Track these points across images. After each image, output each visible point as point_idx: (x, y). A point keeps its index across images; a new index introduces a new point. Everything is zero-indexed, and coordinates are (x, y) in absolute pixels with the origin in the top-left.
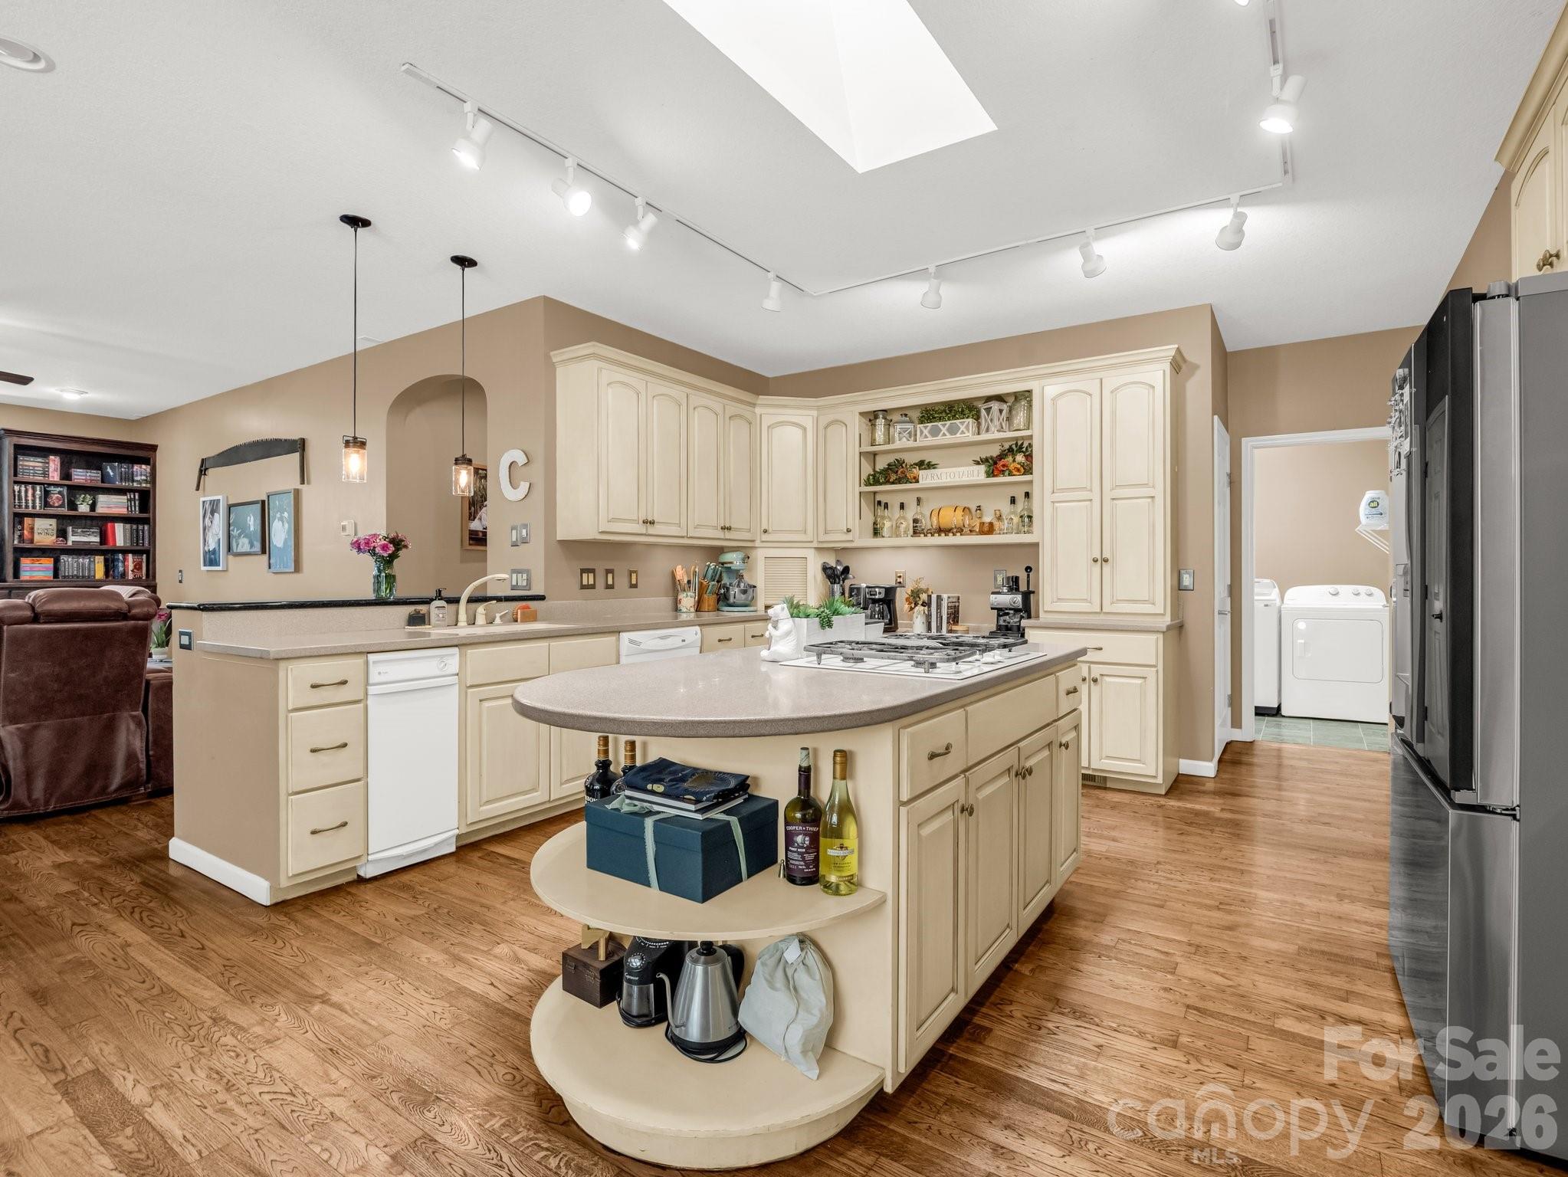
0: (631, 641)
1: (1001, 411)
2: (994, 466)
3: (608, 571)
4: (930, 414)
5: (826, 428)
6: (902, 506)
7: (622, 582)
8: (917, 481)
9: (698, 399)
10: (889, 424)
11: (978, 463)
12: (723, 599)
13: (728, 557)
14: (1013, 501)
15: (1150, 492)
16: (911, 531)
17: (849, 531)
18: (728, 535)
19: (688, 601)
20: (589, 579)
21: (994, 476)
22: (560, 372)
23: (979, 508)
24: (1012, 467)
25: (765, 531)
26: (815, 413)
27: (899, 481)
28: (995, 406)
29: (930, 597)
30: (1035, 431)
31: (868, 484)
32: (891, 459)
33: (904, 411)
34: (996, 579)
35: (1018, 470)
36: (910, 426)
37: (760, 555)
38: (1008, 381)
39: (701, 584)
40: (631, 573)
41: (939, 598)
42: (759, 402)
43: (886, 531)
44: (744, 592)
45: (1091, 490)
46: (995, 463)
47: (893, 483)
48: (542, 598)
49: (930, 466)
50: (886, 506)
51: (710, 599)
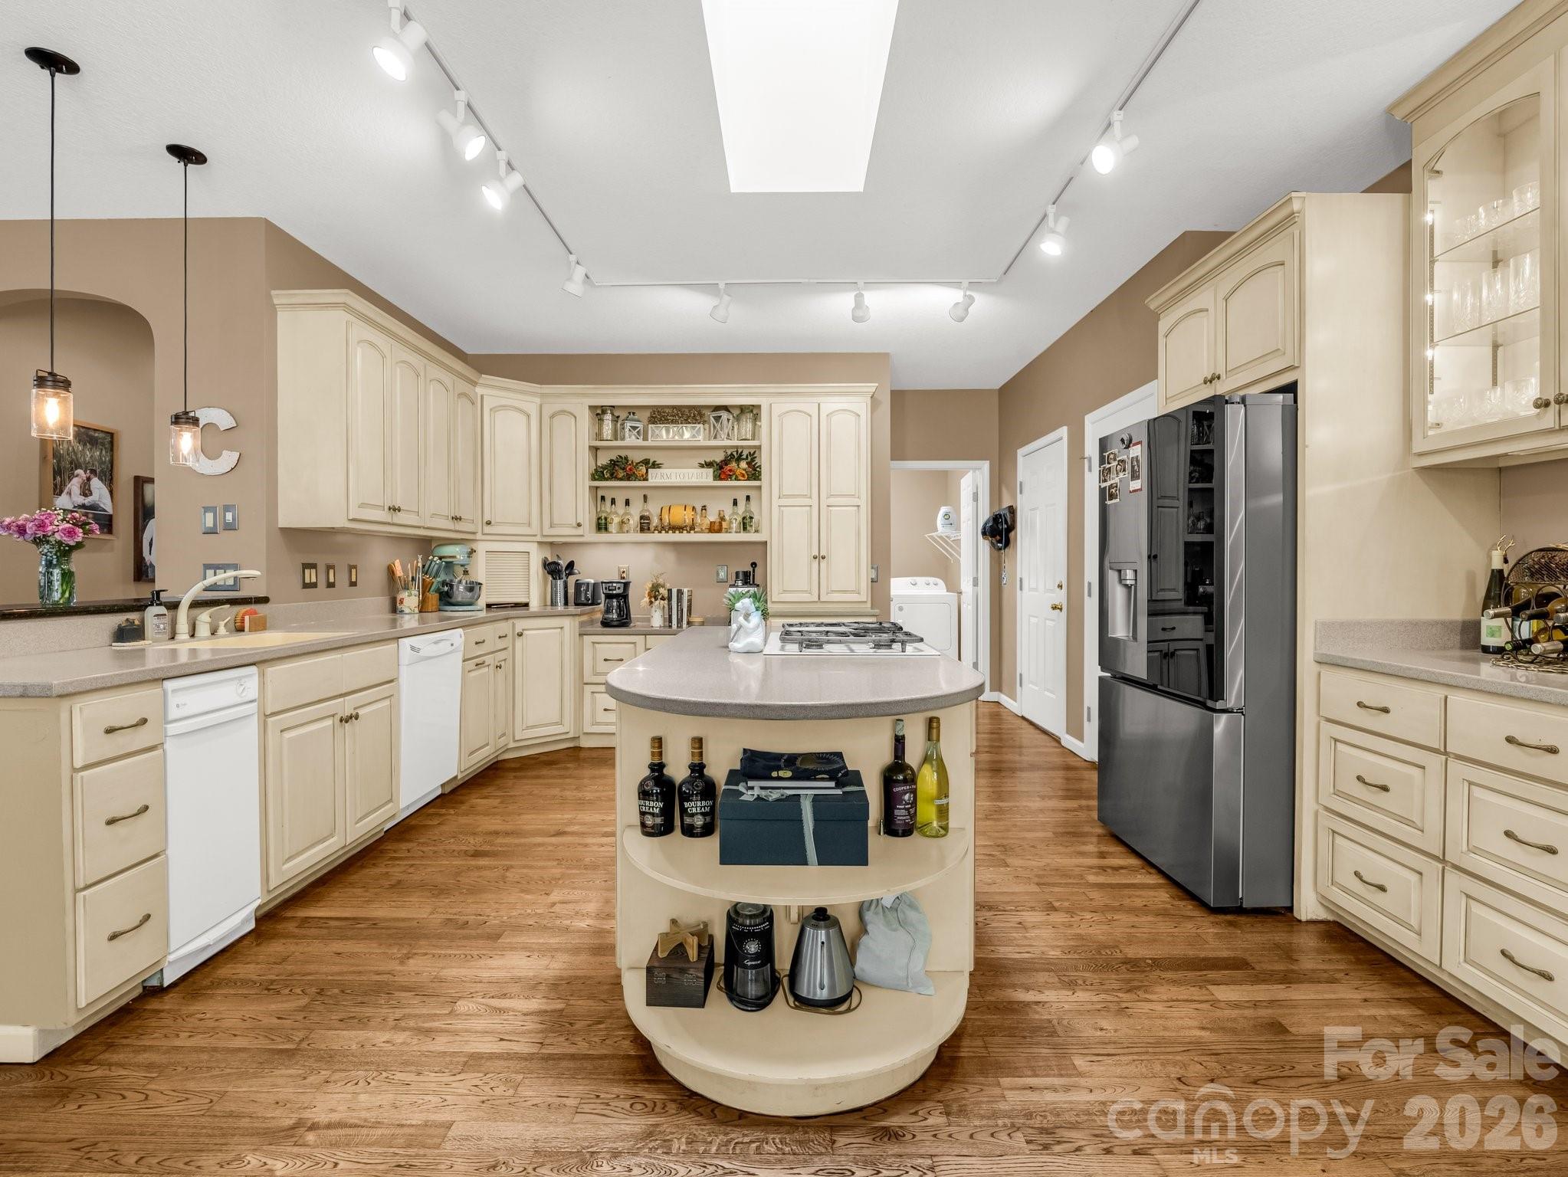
0: (413, 648)
1: (728, 420)
2: (722, 469)
3: (329, 567)
4: (661, 415)
5: (552, 417)
6: (627, 503)
7: (342, 580)
8: (646, 479)
9: (435, 372)
10: (616, 419)
11: (702, 466)
12: (446, 598)
13: (448, 551)
14: (735, 503)
15: (856, 501)
16: (639, 529)
17: (579, 525)
18: (460, 526)
19: (410, 600)
20: (311, 576)
21: (721, 479)
22: (283, 318)
23: (704, 508)
24: (738, 472)
25: (489, 523)
26: (538, 400)
27: (628, 478)
28: (724, 415)
29: (670, 591)
30: (764, 441)
31: (593, 478)
32: (613, 455)
33: (632, 410)
34: (718, 574)
35: (743, 476)
36: (640, 426)
37: (481, 548)
38: (740, 395)
39: (423, 580)
40: (351, 567)
41: (680, 593)
42: (481, 381)
43: (613, 527)
44: (471, 589)
45: (811, 497)
46: (721, 468)
47: (621, 479)
48: (265, 600)
49: (655, 465)
50: (613, 501)
51: (434, 598)
